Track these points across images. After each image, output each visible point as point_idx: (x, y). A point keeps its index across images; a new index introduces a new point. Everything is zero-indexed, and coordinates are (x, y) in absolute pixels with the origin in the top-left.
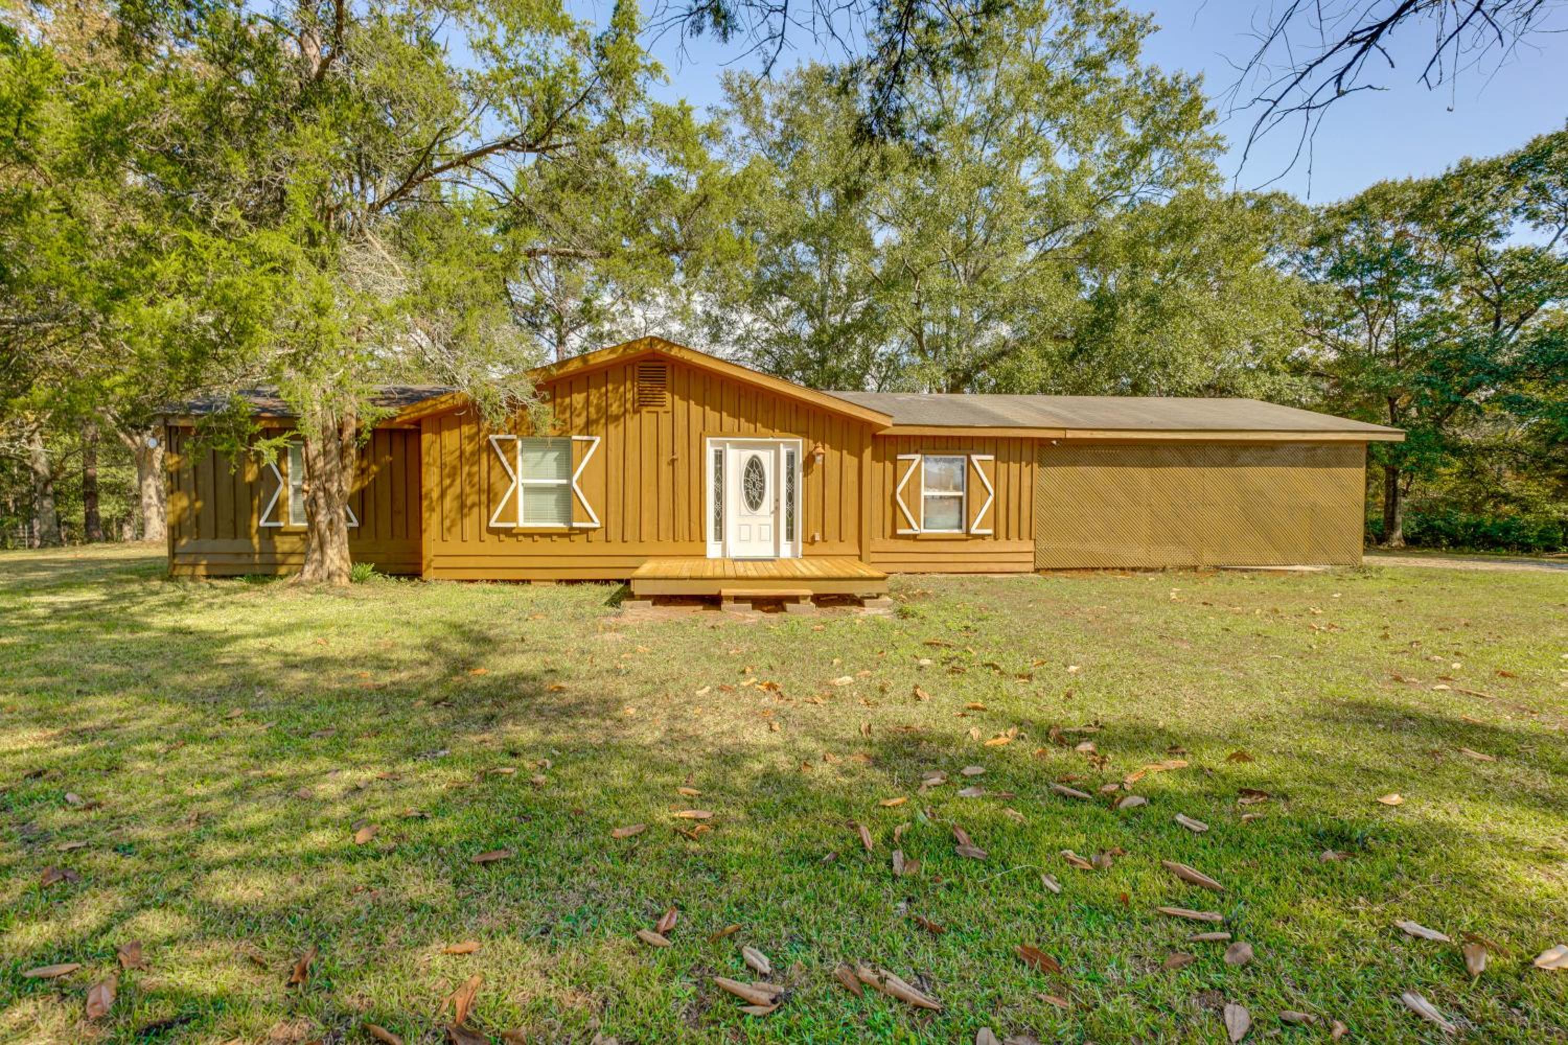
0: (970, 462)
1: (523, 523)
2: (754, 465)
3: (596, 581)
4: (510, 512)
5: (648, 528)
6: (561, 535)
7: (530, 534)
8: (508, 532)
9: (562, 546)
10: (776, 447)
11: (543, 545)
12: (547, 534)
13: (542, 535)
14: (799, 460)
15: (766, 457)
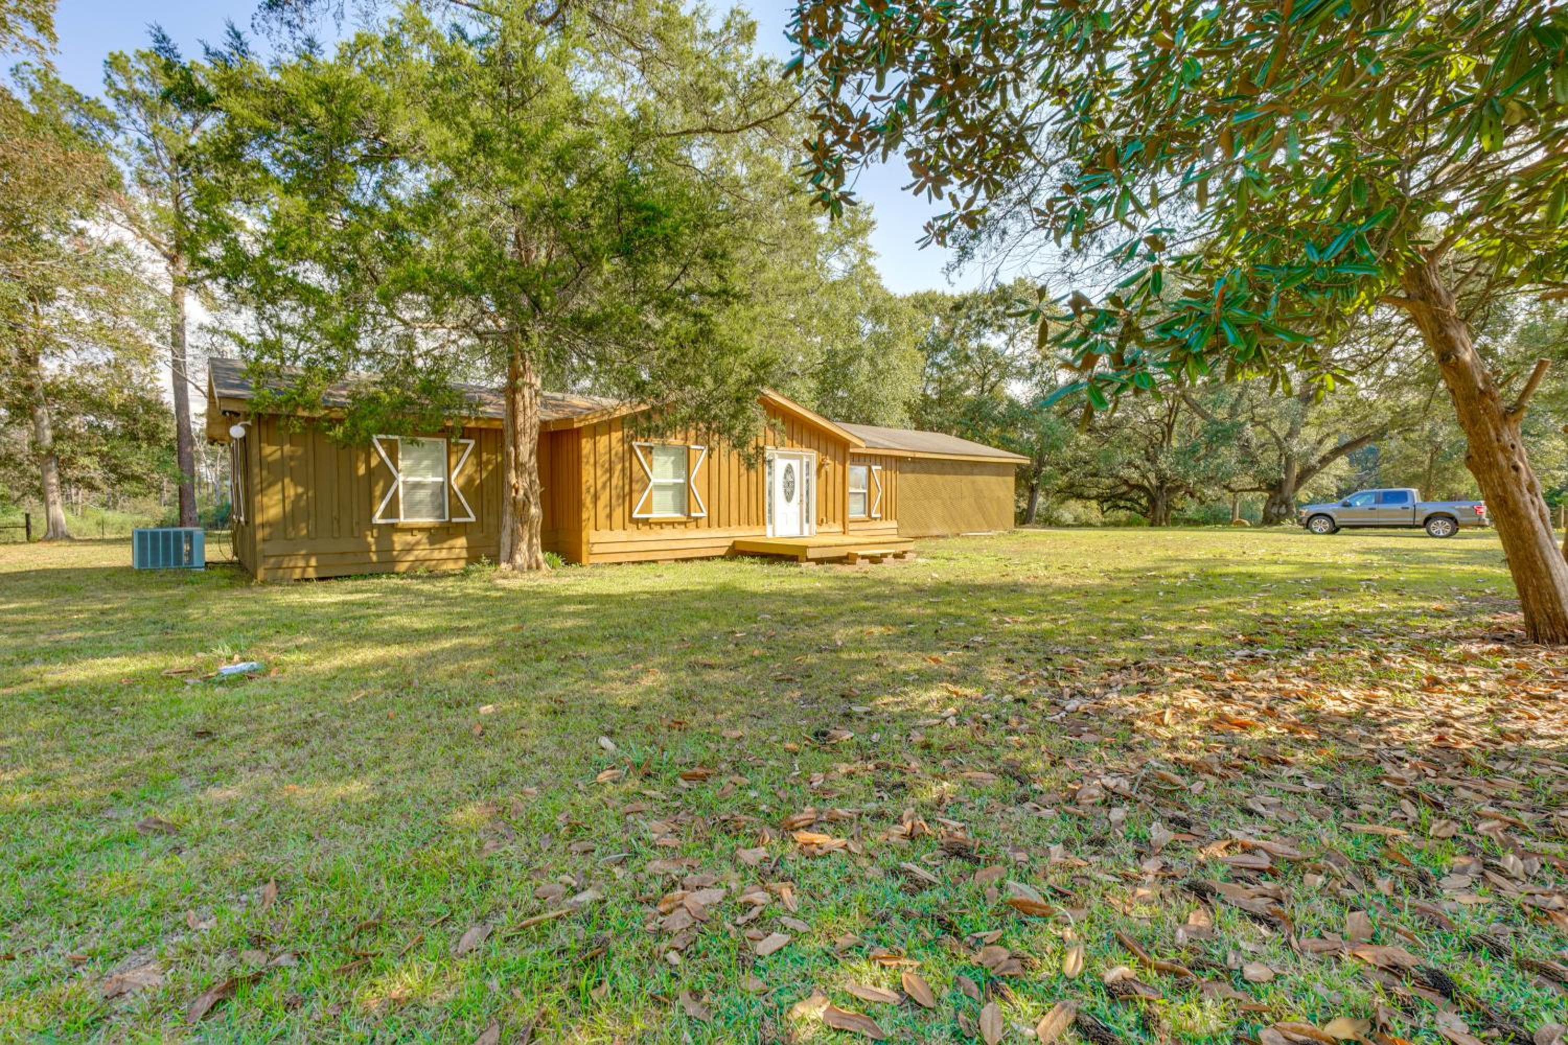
0: (870, 470)
1: (655, 515)
2: (789, 470)
3: (702, 559)
4: (647, 507)
5: (734, 515)
6: (680, 523)
7: (661, 524)
8: (646, 522)
9: (678, 532)
10: (800, 458)
11: (668, 532)
12: (672, 524)
13: (668, 523)
14: (814, 468)
15: (795, 464)
